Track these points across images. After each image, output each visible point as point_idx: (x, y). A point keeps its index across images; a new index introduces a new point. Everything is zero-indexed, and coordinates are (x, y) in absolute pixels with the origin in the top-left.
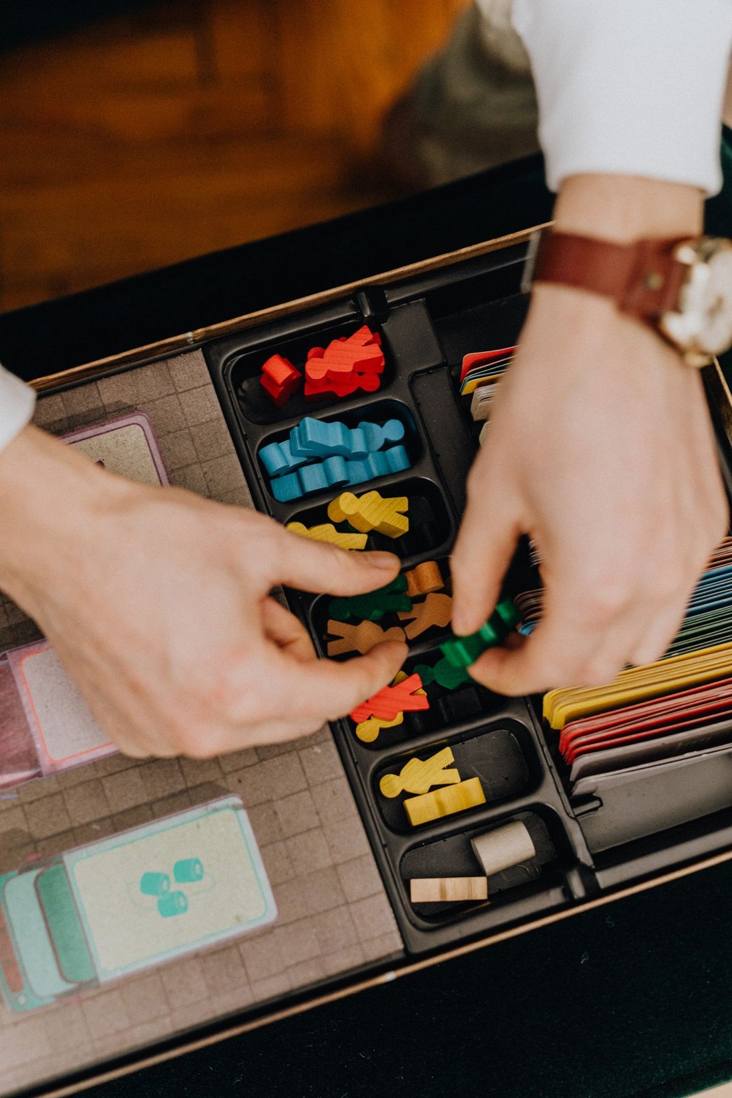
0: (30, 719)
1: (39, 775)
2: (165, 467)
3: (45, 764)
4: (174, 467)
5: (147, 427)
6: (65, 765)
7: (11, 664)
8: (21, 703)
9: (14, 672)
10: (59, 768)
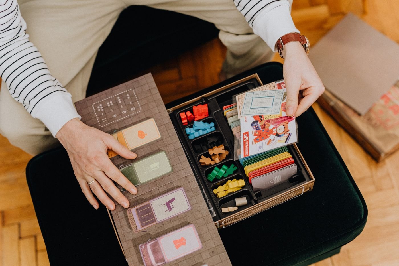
0: (163, 252)
1: (165, 263)
2: (187, 198)
3: (166, 261)
4: (189, 198)
5: (183, 190)
6: (170, 261)
7: (158, 241)
8: (160, 248)
9: (159, 242)
10: (169, 261)
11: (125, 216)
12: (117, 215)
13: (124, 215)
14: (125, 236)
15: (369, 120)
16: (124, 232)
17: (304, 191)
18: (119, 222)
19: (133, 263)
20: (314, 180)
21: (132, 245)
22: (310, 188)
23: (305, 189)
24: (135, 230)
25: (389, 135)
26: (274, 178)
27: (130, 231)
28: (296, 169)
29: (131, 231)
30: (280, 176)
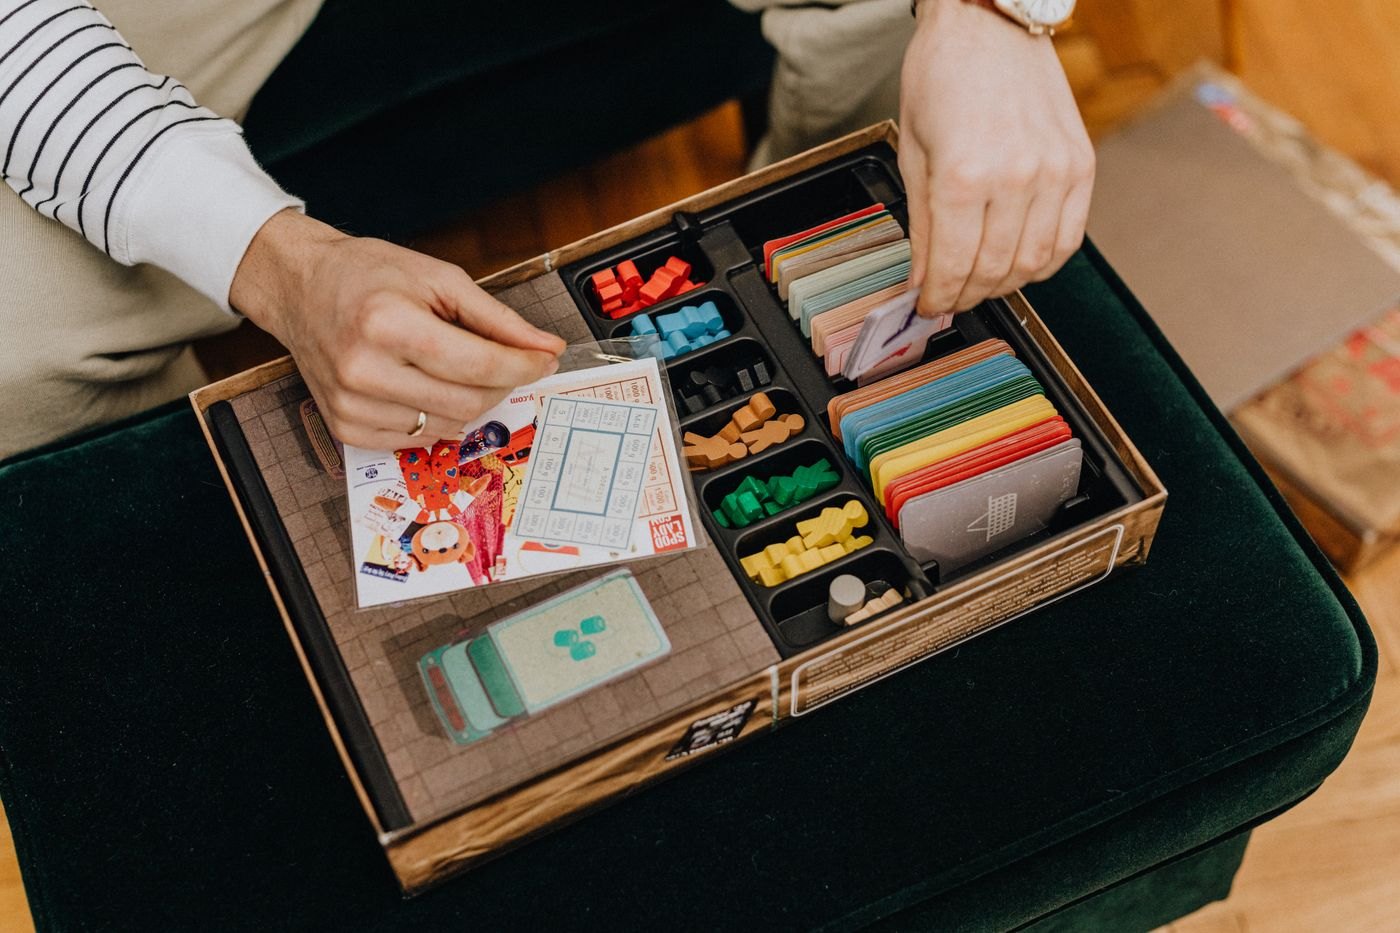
11: (291, 426)
12: (260, 424)
13: (287, 422)
14: (296, 492)
15: (1301, 414)
16: (291, 478)
17: (1119, 555)
18: (270, 446)
19: (333, 583)
20: (1164, 493)
21: (325, 521)
22: (1142, 540)
23: (1126, 544)
24: (335, 471)
25: (1382, 467)
26: (990, 506)
27: (315, 476)
28: (1079, 464)
29: (320, 474)
30: (1015, 495)
